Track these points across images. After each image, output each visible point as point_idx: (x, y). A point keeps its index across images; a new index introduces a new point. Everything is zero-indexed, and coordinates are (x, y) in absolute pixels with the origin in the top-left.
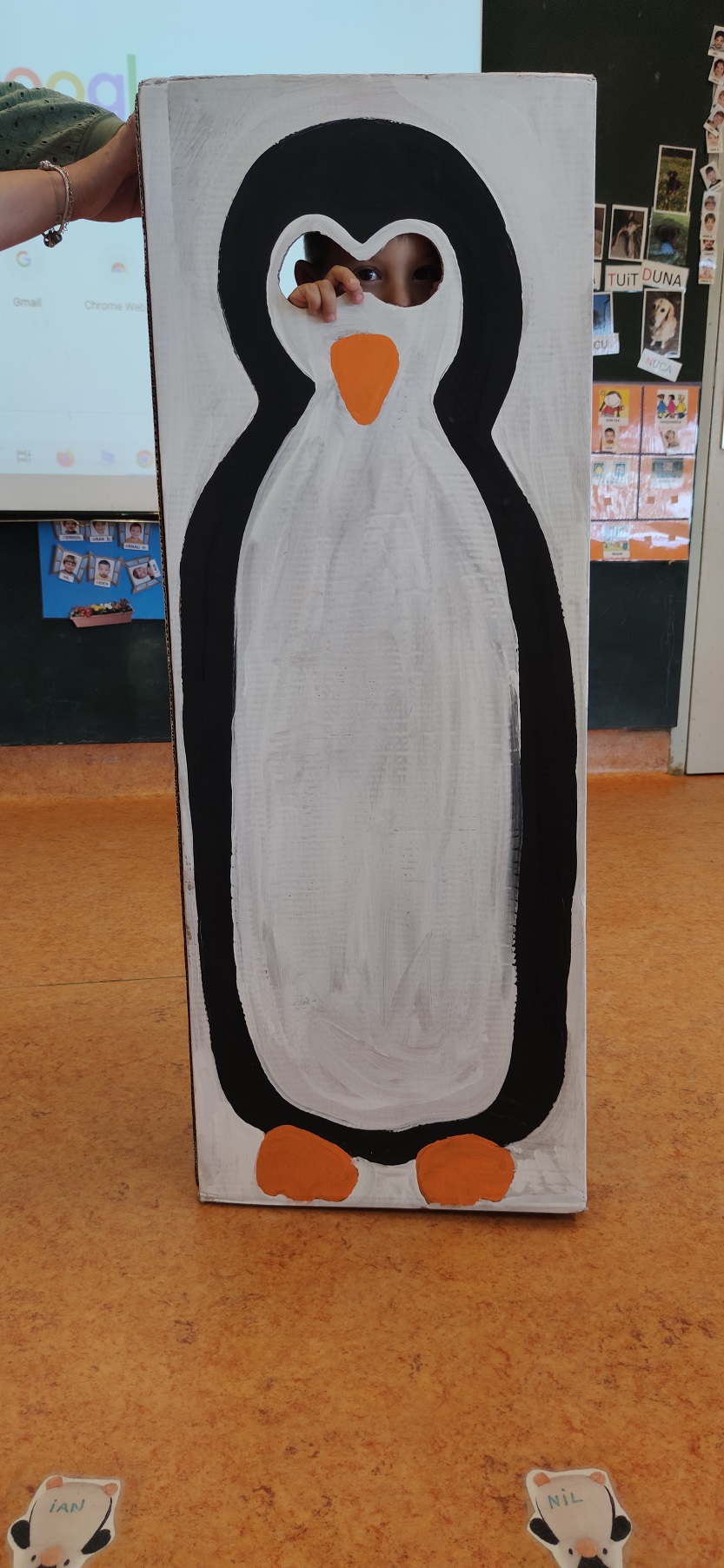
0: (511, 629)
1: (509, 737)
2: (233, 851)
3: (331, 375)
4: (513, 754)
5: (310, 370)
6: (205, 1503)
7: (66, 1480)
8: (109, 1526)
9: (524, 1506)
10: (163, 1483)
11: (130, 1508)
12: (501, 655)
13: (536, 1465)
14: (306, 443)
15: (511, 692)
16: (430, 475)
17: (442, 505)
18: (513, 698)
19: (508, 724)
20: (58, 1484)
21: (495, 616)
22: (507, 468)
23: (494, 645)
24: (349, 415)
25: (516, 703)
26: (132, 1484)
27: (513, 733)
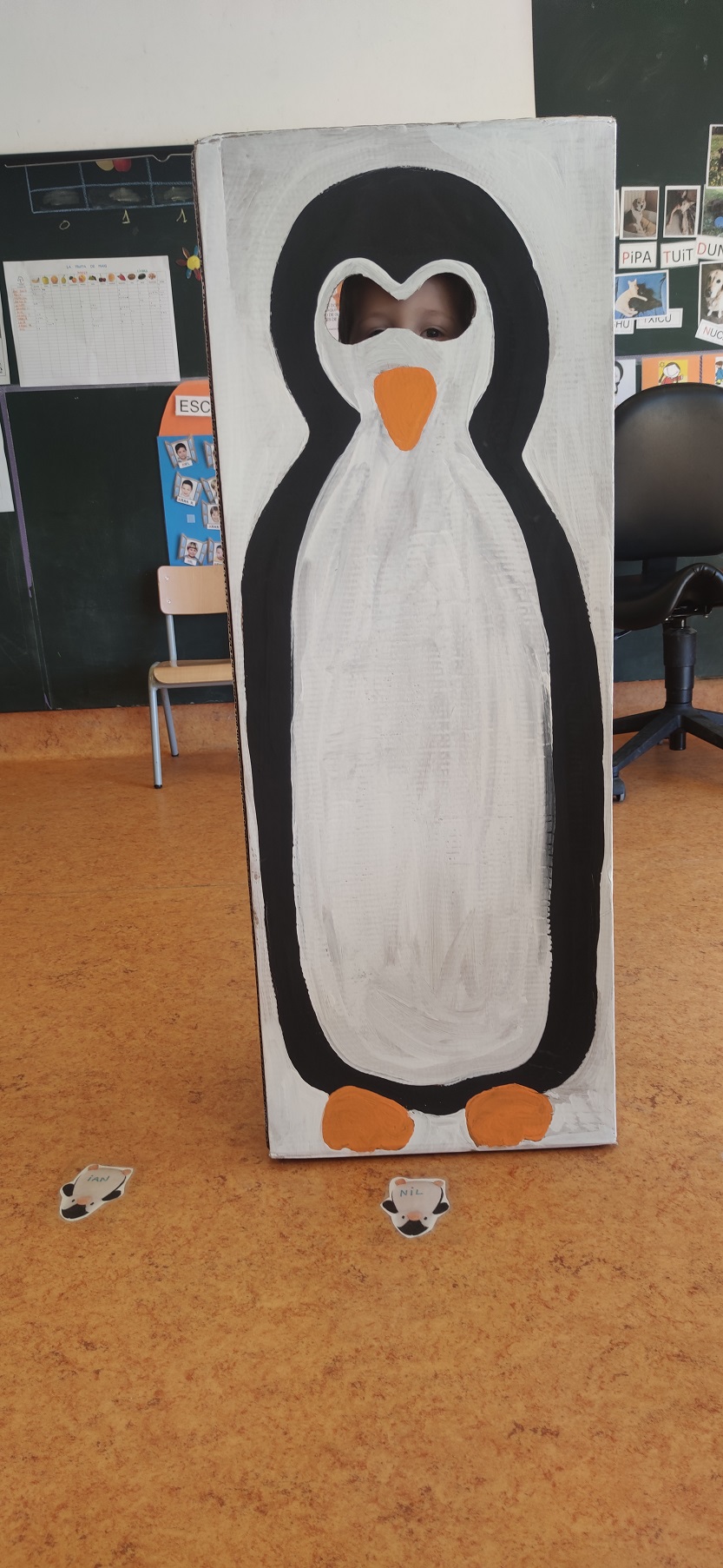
0: (543, 635)
1: (541, 732)
2: (294, 843)
3: (375, 406)
4: (546, 748)
5: (356, 402)
6: (183, 1182)
7: (100, 1166)
8: (122, 1189)
9: (383, 1193)
10: (159, 1171)
11: (136, 1181)
12: (533, 658)
13: (401, 1175)
14: (353, 469)
15: (544, 692)
16: (467, 496)
17: (478, 523)
18: (545, 697)
19: (540, 721)
20: (96, 1168)
21: (528, 623)
22: (537, 488)
23: (527, 649)
24: (391, 442)
25: (548, 702)
26: (141, 1170)
27: (545, 729)
